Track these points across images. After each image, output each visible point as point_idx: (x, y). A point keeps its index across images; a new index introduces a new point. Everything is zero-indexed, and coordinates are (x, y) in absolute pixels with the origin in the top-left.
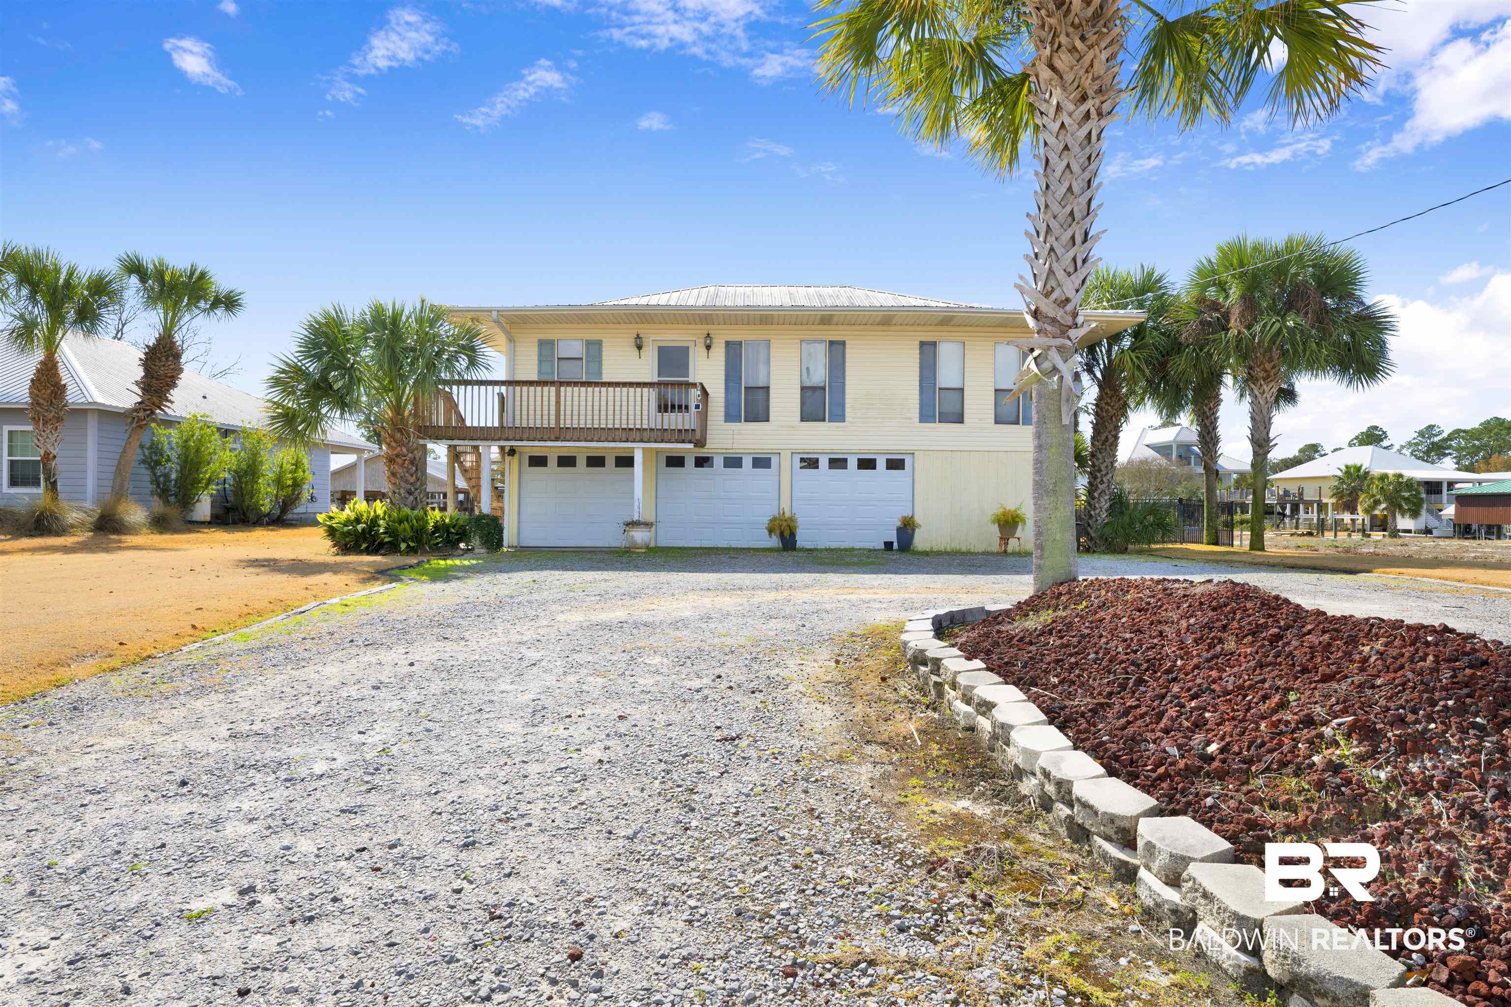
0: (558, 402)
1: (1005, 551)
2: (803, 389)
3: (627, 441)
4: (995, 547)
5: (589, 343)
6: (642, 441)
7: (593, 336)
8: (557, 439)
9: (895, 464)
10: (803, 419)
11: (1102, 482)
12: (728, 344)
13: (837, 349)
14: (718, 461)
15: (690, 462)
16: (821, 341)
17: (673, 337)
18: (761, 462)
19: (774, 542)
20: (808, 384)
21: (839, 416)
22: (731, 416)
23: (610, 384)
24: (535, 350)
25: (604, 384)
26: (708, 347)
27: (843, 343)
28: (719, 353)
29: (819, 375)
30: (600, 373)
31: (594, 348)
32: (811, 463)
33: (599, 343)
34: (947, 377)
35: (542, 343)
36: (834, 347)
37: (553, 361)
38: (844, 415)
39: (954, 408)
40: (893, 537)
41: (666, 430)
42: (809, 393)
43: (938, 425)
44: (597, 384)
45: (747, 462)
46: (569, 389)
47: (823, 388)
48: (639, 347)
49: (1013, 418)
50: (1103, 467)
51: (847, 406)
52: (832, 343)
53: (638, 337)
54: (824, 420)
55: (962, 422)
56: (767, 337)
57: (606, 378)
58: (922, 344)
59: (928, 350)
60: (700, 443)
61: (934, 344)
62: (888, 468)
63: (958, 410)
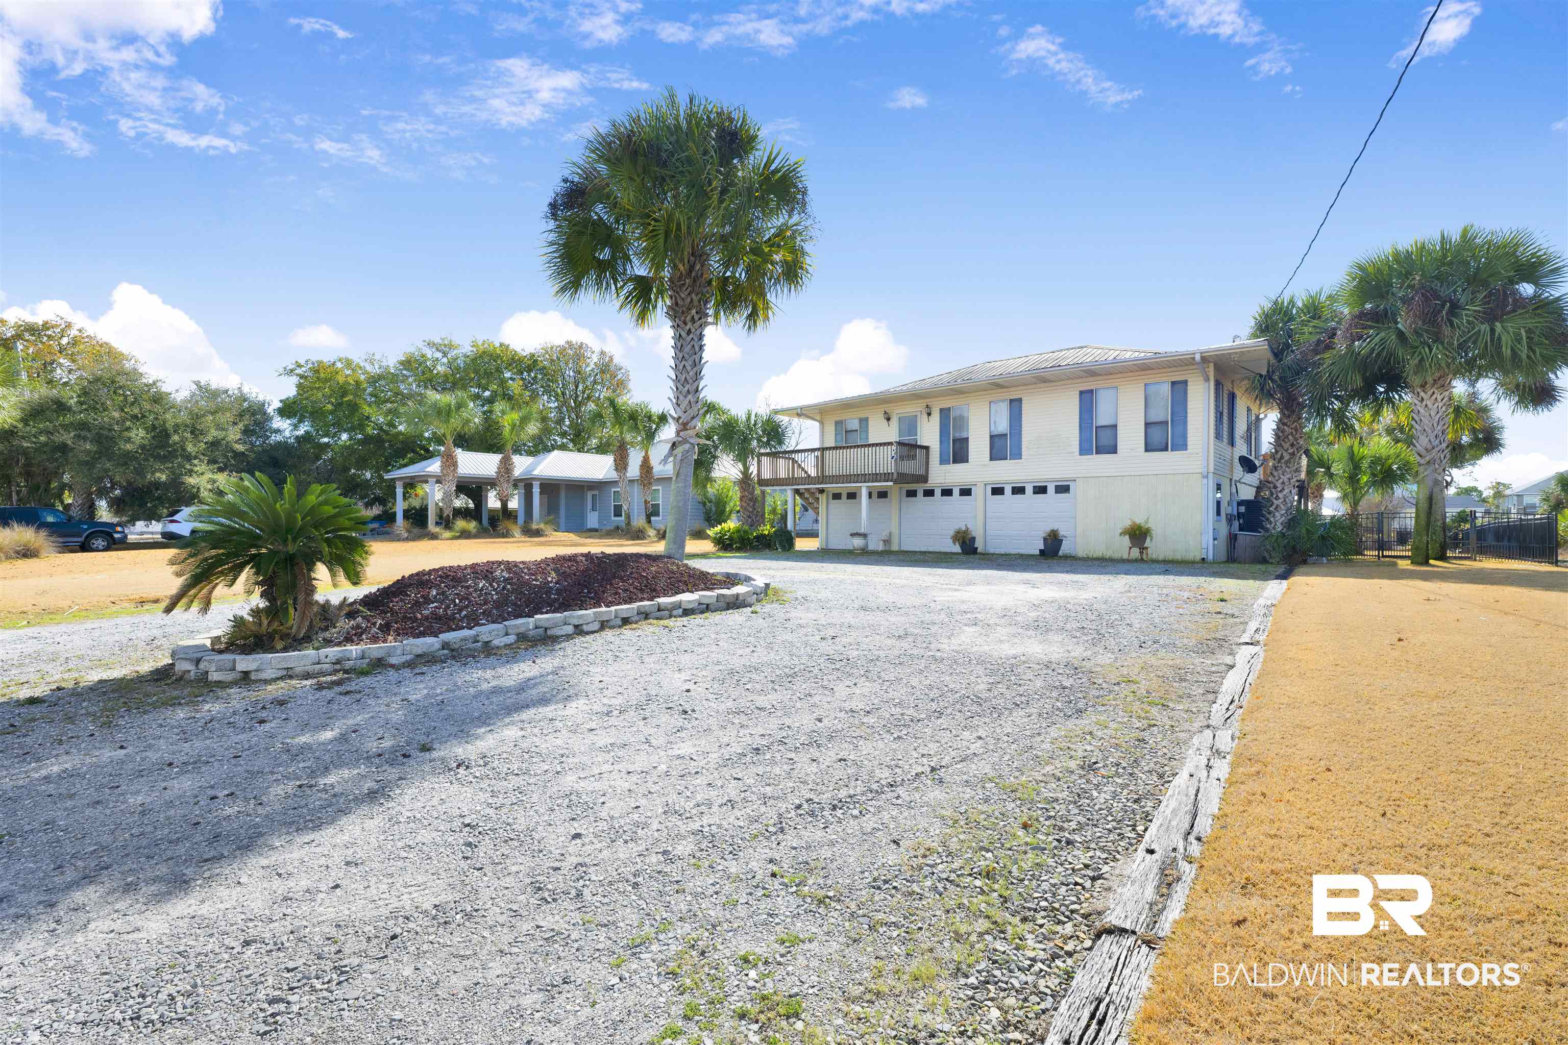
1: (1142, 559)
2: (991, 437)
3: (857, 482)
4: (1129, 555)
5: (861, 420)
6: (872, 481)
7: (863, 416)
9: (1063, 489)
10: (992, 459)
12: (941, 410)
13: (1016, 405)
14: (938, 492)
15: (920, 493)
16: (1003, 401)
17: (909, 409)
18: (966, 492)
19: (957, 548)
20: (995, 433)
21: (1017, 455)
22: (943, 461)
23: (873, 445)
24: (833, 428)
25: (869, 445)
26: (929, 414)
27: (1020, 400)
28: (936, 417)
29: (1003, 426)
30: (867, 439)
31: (864, 421)
32: (998, 491)
33: (867, 419)
34: (1103, 418)
35: (837, 423)
36: (1014, 403)
37: (843, 434)
38: (1020, 455)
39: (1109, 442)
40: (1043, 547)
41: (878, 474)
42: (996, 440)
43: (1095, 456)
44: (865, 446)
45: (956, 492)
47: (1006, 435)
48: (888, 419)
49: (1163, 447)
51: (1023, 447)
52: (1011, 401)
53: (888, 413)
54: (1006, 459)
55: (1115, 453)
56: (967, 403)
57: (871, 442)
58: (1081, 393)
59: (1086, 396)
60: (924, 479)
61: (1091, 391)
62: (1056, 492)
63: (1112, 443)
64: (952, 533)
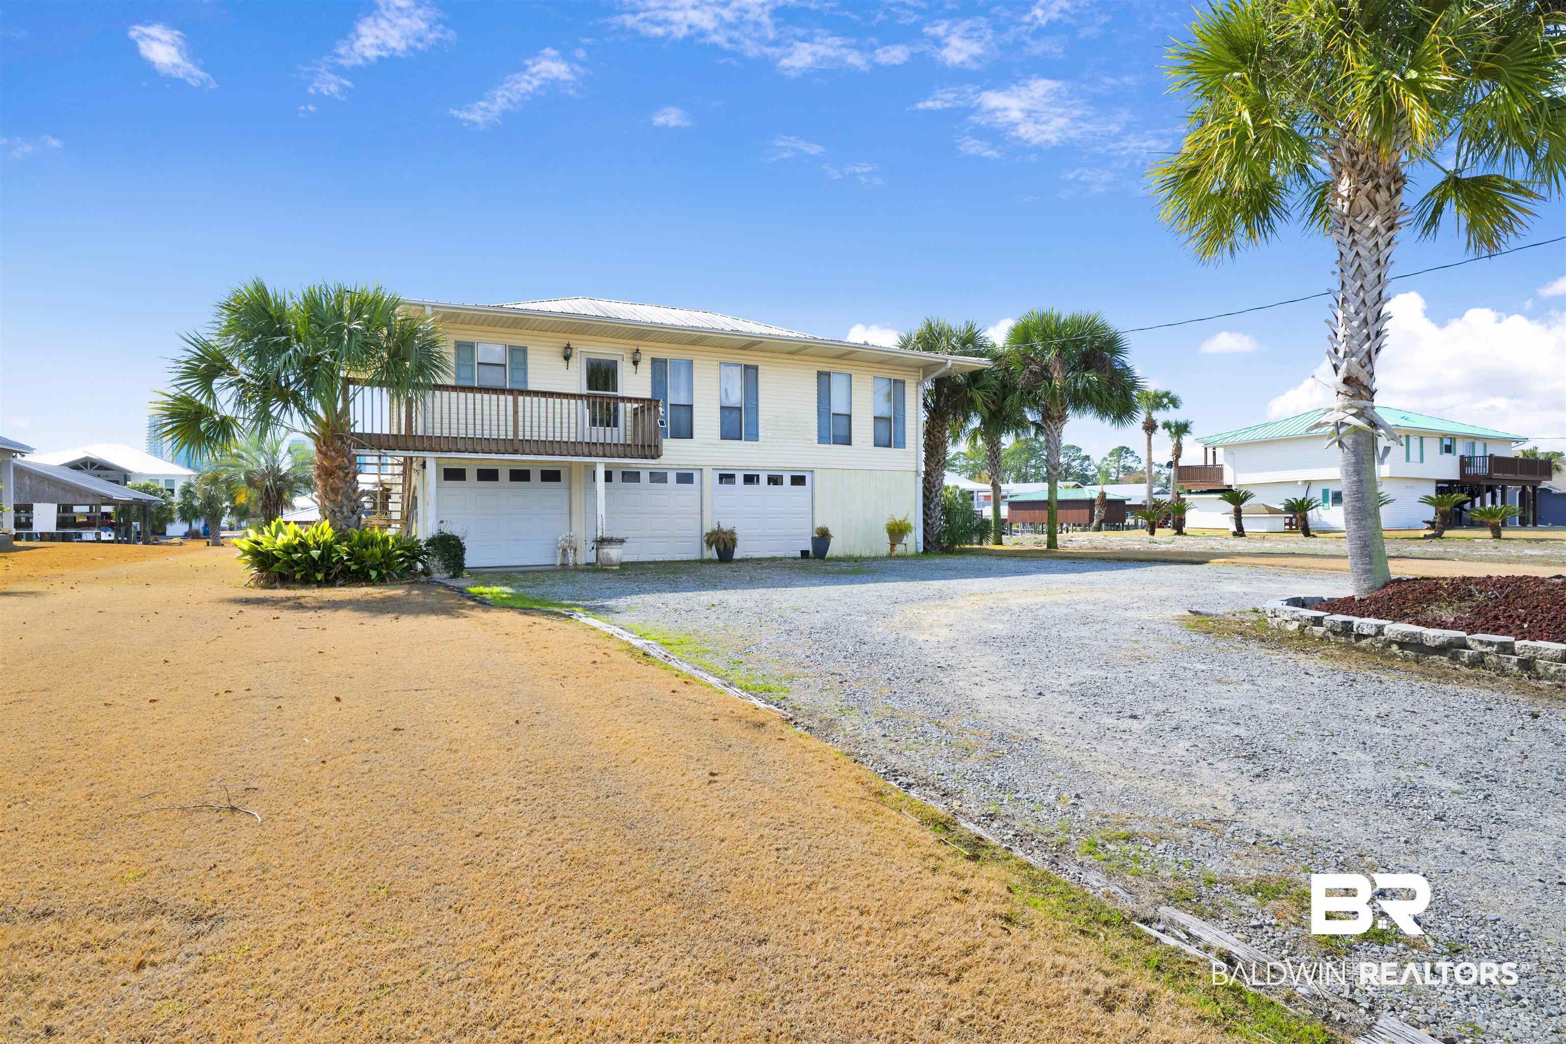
0: (516, 412)
1: (896, 556)
2: (722, 408)
3: (590, 455)
4: (885, 550)
5: (513, 350)
6: (604, 456)
7: (518, 342)
8: (515, 452)
9: (798, 480)
10: (723, 437)
11: (936, 496)
12: (654, 360)
13: (750, 373)
14: (645, 477)
15: (617, 476)
16: (737, 365)
17: (602, 350)
18: (685, 478)
19: (712, 554)
20: (727, 404)
21: (753, 436)
23: (537, 393)
24: (454, 352)
25: (566, 395)
26: (635, 363)
27: (756, 368)
28: (645, 368)
29: (736, 398)
30: (526, 382)
31: (518, 355)
32: (726, 478)
33: (524, 350)
34: (838, 406)
35: (461, 345)
36: (748, 371)
37: (472, 366)
38: (757, 435)
39: (842, 432)
40: (809, 547)
41: (629, 445)
42: (727, 413)
43: (832, 446)
45: (672, 477)
46: (528, 399)
47: (740, 409)
48: (567, 358)
49: (886, 443)
50: (936, 484)
51: (760, 426)
52: (746, 367)
53: (568, 347)
54: (740, 439)
55: (850, 444)
56: (689, 357)
57: (531, 387)
58: (820, 374)
59: (824, 378)
61: (828, 374)
62: (793, 484)
63: (847, 434)
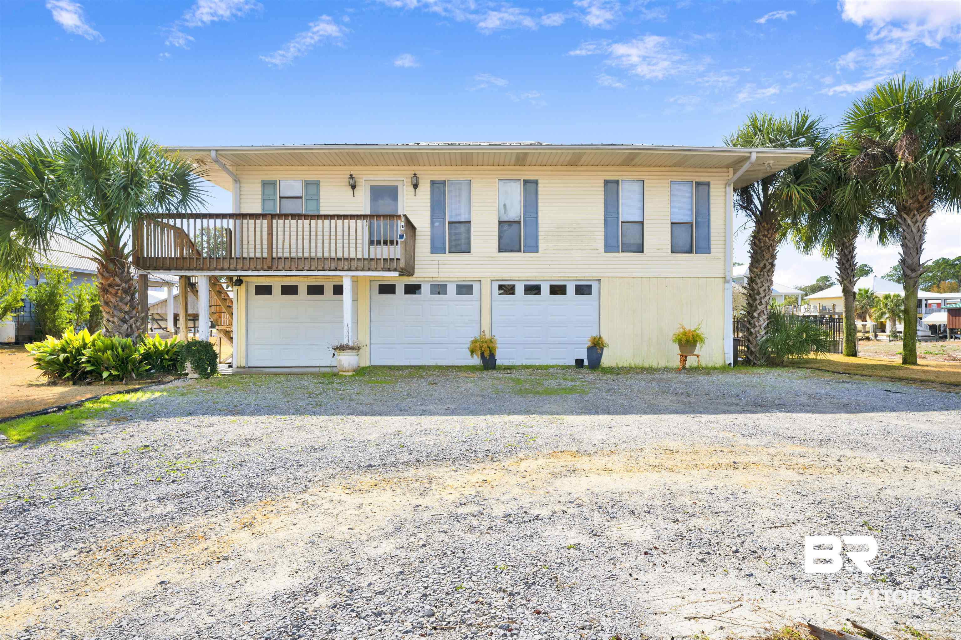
0: (270, 234)
1: (684, 367)
2: (501, 223)
3: (336, 270)
4: (676, 362)
5: (307, 184)
6: (350, 270)
7: (311, 176)
8: (270, 269)
9: (583, 290)
10: (501, 250)
11: (761, 304)
12: (433, 183)
13: (530, 187)
14: (426, 289)
15: (400, 289)
16: (516, 180)
17: (383, 177)
18: (464, 289)
19: (476, 361)
20: (505, 219)
21: (534, 248)
22: (436, 248)
24: (259, 189)
25: (313, 217)
26: (415, 186)
27: (536, 182)
28: (425, 190)
29: (515, 211)
31: (312, 187)
32: (507, 290)
33: (317, 184)
34: (628, 213)
35: (265, 184)
36: (528, 185)
37: (275, 200)
38: (537, 247)
39: (634, 239)
40: (583, 355)
41: (372, 259)
42: (506, 227)
43: (621, 254)
45: (452, 288)
46: (281, 221)
47: (519, 223)
48: (353, 187)
49: (687, 248)
50: (761, 290)
51: (540, 238)
52: (526, 182)
53: (351, 177)
54: (519, 251)
55: (642, 251)
56: (468, 177)
57: (322, 213)
58: (606, 182)
59: (611, 186)
60: (408, 271)
61: (617, 182)
62: (577, 293)
63: (638, 241)
64: (468, 341)
